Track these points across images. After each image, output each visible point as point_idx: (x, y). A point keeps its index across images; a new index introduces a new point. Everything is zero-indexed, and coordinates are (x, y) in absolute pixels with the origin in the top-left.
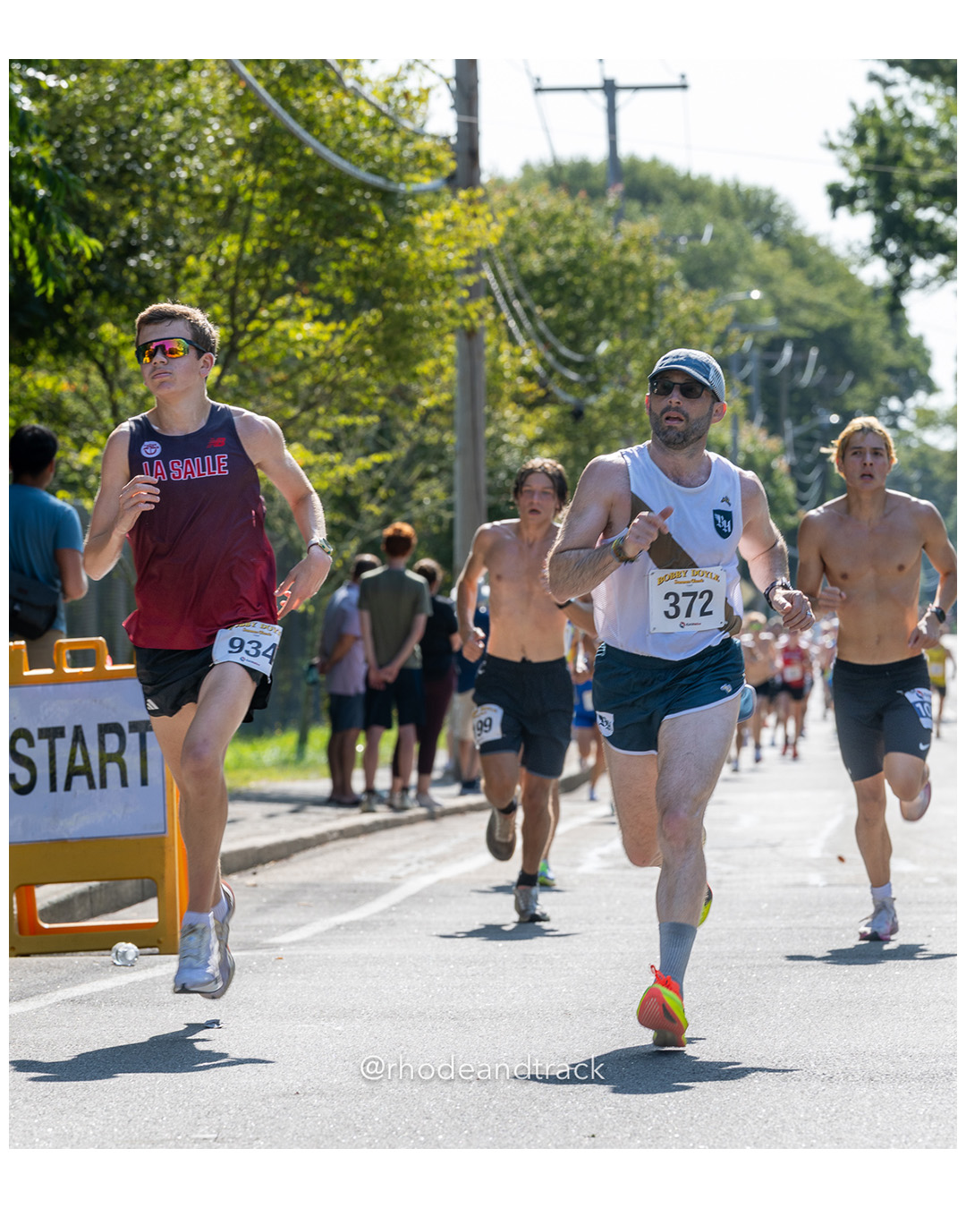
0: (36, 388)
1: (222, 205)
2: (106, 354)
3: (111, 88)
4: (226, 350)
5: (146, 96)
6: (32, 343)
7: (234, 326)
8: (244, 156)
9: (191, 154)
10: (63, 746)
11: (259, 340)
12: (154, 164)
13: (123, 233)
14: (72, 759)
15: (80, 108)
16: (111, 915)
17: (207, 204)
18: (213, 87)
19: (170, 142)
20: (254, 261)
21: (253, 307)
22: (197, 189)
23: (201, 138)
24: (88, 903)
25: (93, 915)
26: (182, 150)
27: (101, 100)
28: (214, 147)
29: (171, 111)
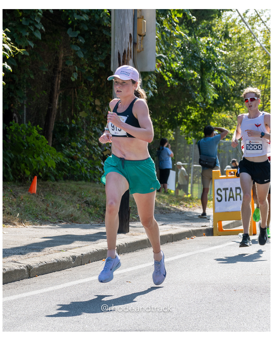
0: (222, 117)
1: (261, 78)
2: (236, 110)
3: (238, 54)
4: (262, 109)
5: (245, 55)
6: (220, 108)
7: (263, 104)
8: (265, 68)
9: (255, 68)
10: (228, 192)
11: (269, 107)
12: (247, 70)
13: (240, 85)
14: (230, 195)
15: (231, 58)
16: (238, 227)
17: (258, 78)
18: (259, 53)
19: (250, 65)
20: (267, 90)
21: (267, 99)
22: (255, 75)
23: (257, 64)
24: (233, 225)
25: (234, 227)
26: (253, 67)
27: (235, 57)
28: (259, 66)
29: (250, 58)
